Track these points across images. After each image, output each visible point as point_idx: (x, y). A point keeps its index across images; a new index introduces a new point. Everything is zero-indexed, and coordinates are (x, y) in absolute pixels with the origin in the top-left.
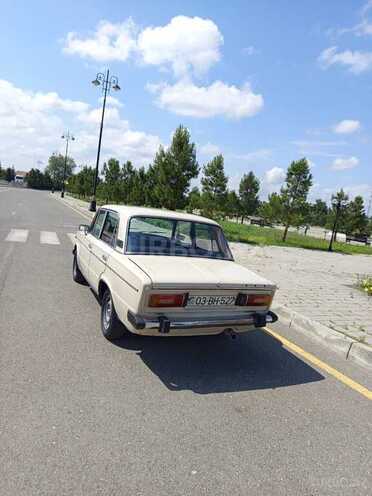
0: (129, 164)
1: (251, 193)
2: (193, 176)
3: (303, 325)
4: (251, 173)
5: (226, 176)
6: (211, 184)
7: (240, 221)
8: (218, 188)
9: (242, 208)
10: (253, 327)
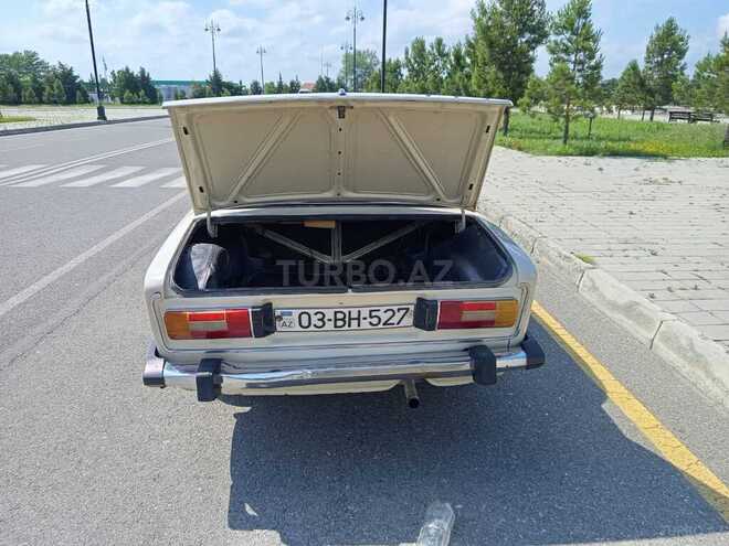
0: (440, 42)
1: (669, 61)
2: (538, 42)
3: (679, 350)
4: (671, 21)
5: (595, 29)
6: (566, 51)
7: (647, 117)
8: (581, 56)
9: (651, 92)
10: (469, 380)
